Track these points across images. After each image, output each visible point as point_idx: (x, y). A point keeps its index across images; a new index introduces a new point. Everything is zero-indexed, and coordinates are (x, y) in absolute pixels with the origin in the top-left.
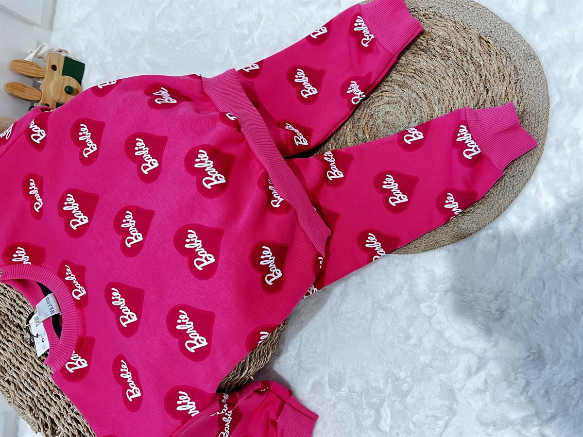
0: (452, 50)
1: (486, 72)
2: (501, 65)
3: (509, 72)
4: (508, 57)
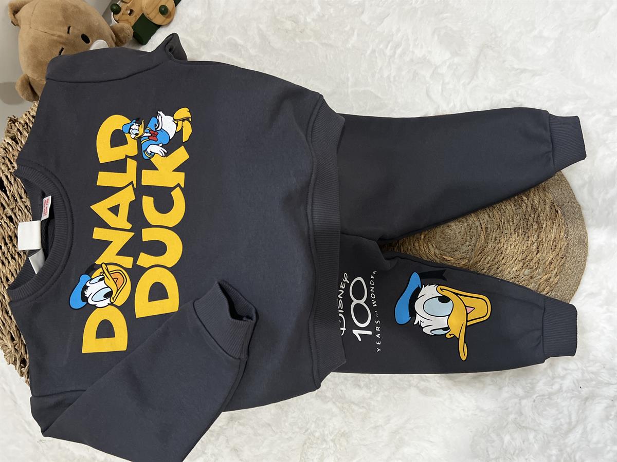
1: (544, 236)
3: (561, 246)
4: (567, 233)
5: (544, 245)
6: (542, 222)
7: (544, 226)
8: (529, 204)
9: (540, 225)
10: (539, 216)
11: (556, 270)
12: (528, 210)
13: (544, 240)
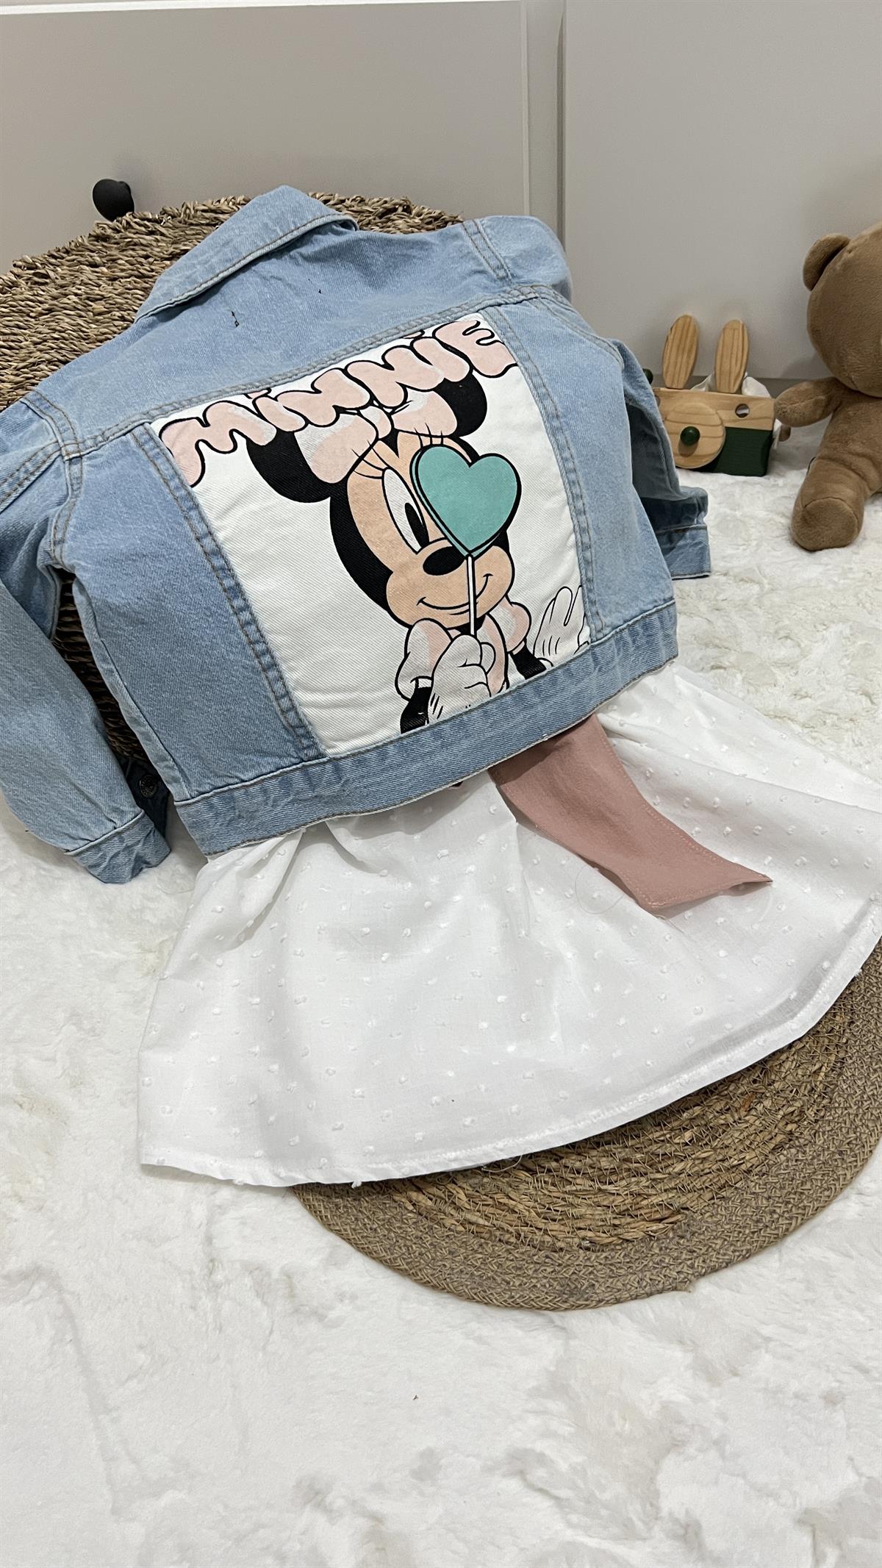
0: (677, 1141)
1: (579, 1187)
2: (582, 1225)
3: (554, 1233)
4: (594, 1246)
5: (552, 1188)
6: (624, 1183)
7: (610, 1188)
8: (669, 1149)
9: (614, 1178)
10: (638, 1174)
11: (481, 1221)
12: (654, 1147)
13: (568, 1188)
